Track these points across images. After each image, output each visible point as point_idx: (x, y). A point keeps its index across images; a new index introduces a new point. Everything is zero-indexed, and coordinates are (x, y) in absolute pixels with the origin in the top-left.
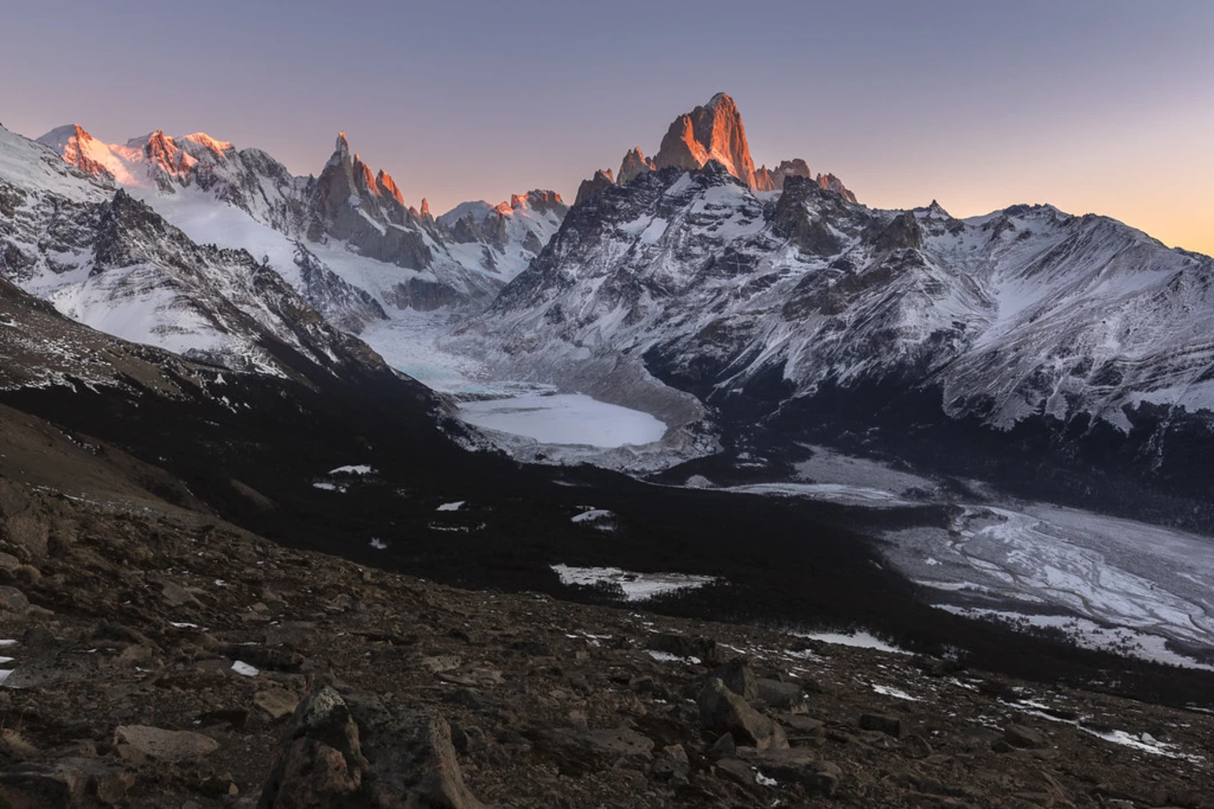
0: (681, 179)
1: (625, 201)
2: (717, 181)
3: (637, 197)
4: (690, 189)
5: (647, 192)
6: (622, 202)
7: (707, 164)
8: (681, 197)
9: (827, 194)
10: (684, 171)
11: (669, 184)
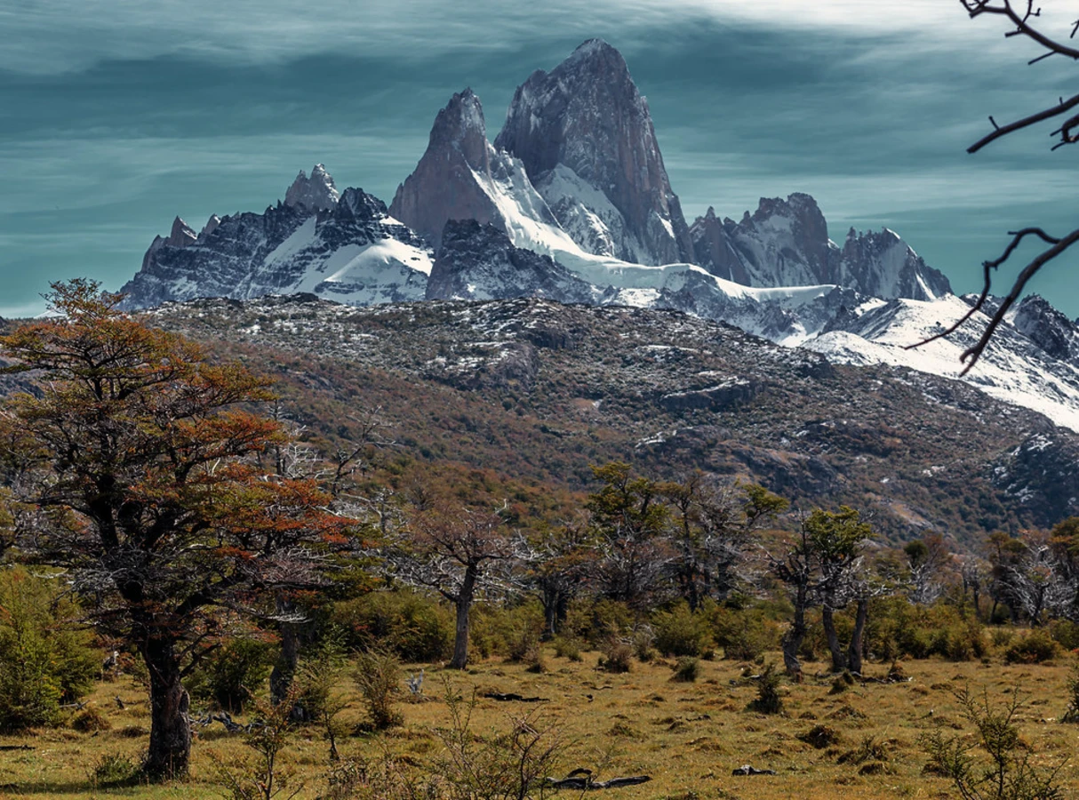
0: (299, 229)
1: (190, 278)
2: (359, 233)
3: (211, 268)
4: (304, 252)
5: (234, 259)
6: (184, 279)
7: (343, 196)
8: (286, 268)
9: (521, 257)
10: (308, 214)
11: (276, 240)
